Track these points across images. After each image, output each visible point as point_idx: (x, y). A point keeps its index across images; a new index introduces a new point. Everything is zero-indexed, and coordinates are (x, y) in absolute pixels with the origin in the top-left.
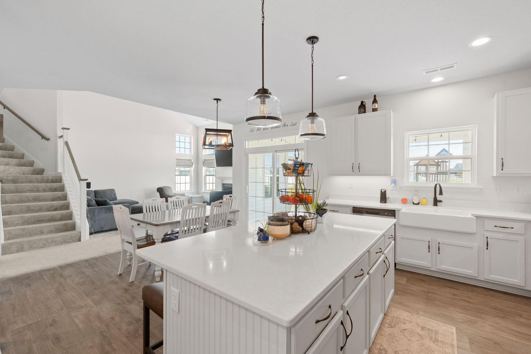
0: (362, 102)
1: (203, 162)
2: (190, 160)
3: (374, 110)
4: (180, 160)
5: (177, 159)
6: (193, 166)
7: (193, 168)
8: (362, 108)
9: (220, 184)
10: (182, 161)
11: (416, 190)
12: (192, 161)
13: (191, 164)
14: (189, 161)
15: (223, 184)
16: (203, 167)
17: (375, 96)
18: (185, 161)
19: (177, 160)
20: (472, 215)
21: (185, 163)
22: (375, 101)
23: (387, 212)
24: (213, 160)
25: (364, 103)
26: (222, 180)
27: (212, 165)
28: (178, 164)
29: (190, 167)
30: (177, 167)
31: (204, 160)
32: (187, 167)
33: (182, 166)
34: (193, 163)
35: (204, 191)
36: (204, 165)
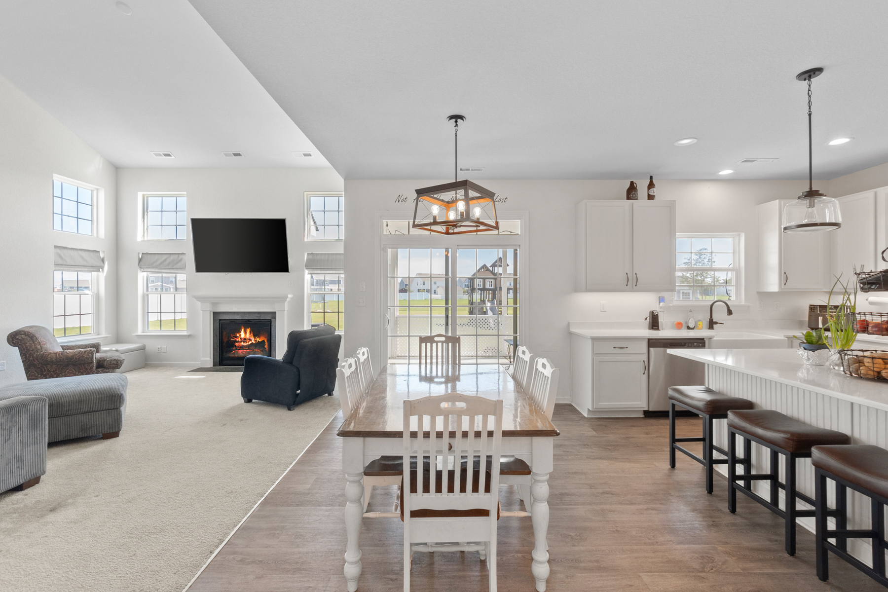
0: (632, 183)
1: (140, 260)
2: (95, 251)
3: (650, 197)
4: (65, 251)
5: (56, 247)
6: (103, 268)
7: (102, 275)
8: (631, 192)
9: (209, 312)
10: (72, 253)
11: (690, 310)
12: (102, 255)
13: (99, 263)
14: (91, 254)
15: (215, 314)
16: (139, 271)
17: (651, 177)
18: (80, 252)
19: (58, 251)
20: (785, 336)
21: (83, 258)
22: (651, 185)
23: (697, 341)
24: (177, 256)
25: (635, 184)
27: (183, 268)
28: (61, 262)
29: (94, 270)
30: (57, 268)
31: (142, 253)
32: (87, 269)
33: (73, 267)
34: (103, 260)
35: (143, 332)
36: (141, 268)
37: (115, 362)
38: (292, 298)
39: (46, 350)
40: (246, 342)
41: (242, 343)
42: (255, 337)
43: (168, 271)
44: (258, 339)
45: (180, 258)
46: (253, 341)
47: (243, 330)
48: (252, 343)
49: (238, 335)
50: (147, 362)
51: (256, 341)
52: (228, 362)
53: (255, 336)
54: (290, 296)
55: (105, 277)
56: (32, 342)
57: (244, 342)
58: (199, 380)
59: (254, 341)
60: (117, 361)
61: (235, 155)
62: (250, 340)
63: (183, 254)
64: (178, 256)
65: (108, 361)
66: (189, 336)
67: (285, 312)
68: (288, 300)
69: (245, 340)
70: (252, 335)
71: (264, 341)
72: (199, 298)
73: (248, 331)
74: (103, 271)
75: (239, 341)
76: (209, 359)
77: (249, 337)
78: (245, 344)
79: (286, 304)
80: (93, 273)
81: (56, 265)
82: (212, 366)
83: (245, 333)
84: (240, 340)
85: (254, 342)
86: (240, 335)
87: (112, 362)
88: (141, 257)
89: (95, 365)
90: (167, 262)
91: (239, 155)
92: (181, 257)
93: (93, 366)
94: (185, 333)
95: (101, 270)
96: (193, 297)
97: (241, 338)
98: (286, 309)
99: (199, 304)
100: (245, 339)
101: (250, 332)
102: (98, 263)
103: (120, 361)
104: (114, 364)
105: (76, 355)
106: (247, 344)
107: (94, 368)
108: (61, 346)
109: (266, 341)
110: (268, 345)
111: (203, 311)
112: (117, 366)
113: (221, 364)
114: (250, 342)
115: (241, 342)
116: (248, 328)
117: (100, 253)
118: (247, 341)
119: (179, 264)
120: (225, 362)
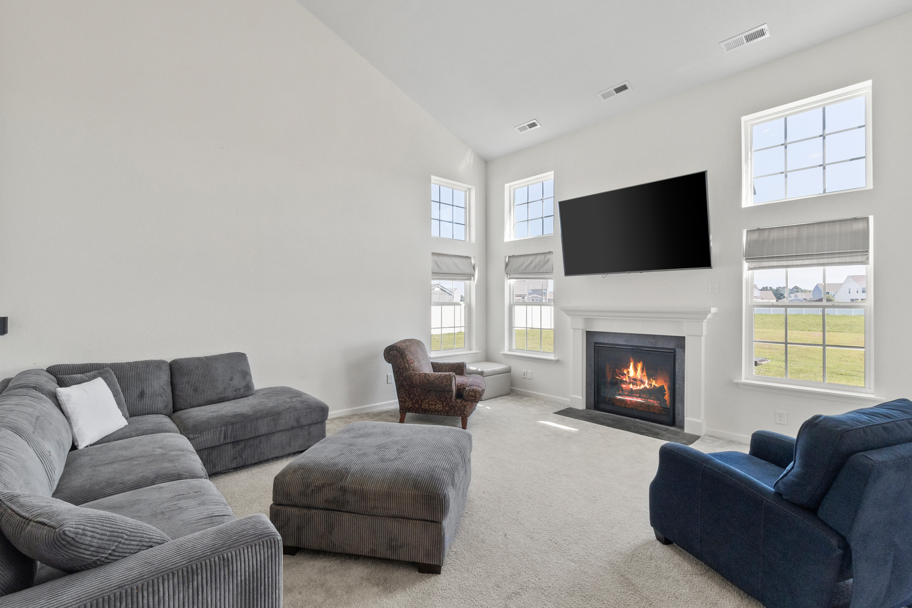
1: (507, 265)
2: (467, 257)
4: (441, 258)
5: (433, 254)
6: (473, 275)
7: (474, 283)
9: (580, 332)
10: (447, 260)
12: (473, 262)
13: (470, 270)
14: (464, 260)
15: (589, 334)
16: (506, 278)
18: (456, 260)
19: (436, 258)
21: (456, 265)
24: (543, 256)
26: (588, 320)
27: (550, 272)
28: (437, 270)
29: (467, 278)
30: (434, 277)
31: (509, 257)
32: (460, 278)
33: (448, 275)
34: (474, 268)
35: (510, 351)
36: (507, 274)
37: (473, 394)
38: (716, 313)
39: (413, 370)
40: (637, 385)
41: (631, 386)
42: (649, 379)
43: (534, 276)
44: (654, 383)
45: (546, 259)
46: (646, 385)
47: (632, 364)
48: (645, 387)
49: (625, 373)
50: (512, 388)
51: (651, 385)
52: (607, 407)
53: (650, 376)
54: (713, 310)
55: (476, 285)
56: (401, 360)
57: (633, 384)
58: (570, 435)
59: (648, 384)
60: (475, 391)
61: (618, 90)
62: (642, 382)
63: (550, 253)
64: (545, 256)
65: (466, 391)
66: (557, 361)
67: (703, 338)
68: (709, 316)
69: (634, 381)
70: (645, 374)
71: (662, 387)
72: (569, 312)
73: (640, 366)
74: (474, 279)
75: (626, 381)
76: (581, 397)
77: (641, 377)
78: (635, 388)
79: (705, 323)
80: (466, 281)
81: (434, 273)
82: (585, 408)
83: (636, 370)
84: (628, 380)
85: (648, 387)
86: (628, 372)
87: (471, 393)
88: (507, 261)
89: (454, 395)
90: (533, 264)
91: (624, 88)
92: (548, 256)
93: (452, 395)
94: (552, 357)
95: (472, 277)
96: (562, 310)
97: (629, 377)
98: (705, 333)
99: (568, 319)
100: (635, 379)
101: (642, 369)
102: (468, 270)
103: (479, 392)
104: (472, 395)
105: (436, 379)
106: (638, 388)
107: (454, 398)
108: (432, 363)
109: (666, 388)
110: (670, 396)
111: (573, 329)
112: (475, 399)
113: (596, 407)
114: (642, 387)
115: (630, 383)
116: (640, 363)
117: (472, 259)
118: (638, 383)
119: (545, 267)
120: (602, 406)
